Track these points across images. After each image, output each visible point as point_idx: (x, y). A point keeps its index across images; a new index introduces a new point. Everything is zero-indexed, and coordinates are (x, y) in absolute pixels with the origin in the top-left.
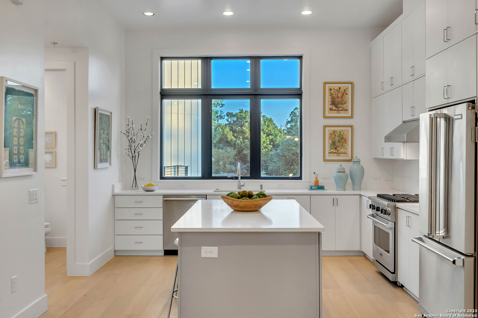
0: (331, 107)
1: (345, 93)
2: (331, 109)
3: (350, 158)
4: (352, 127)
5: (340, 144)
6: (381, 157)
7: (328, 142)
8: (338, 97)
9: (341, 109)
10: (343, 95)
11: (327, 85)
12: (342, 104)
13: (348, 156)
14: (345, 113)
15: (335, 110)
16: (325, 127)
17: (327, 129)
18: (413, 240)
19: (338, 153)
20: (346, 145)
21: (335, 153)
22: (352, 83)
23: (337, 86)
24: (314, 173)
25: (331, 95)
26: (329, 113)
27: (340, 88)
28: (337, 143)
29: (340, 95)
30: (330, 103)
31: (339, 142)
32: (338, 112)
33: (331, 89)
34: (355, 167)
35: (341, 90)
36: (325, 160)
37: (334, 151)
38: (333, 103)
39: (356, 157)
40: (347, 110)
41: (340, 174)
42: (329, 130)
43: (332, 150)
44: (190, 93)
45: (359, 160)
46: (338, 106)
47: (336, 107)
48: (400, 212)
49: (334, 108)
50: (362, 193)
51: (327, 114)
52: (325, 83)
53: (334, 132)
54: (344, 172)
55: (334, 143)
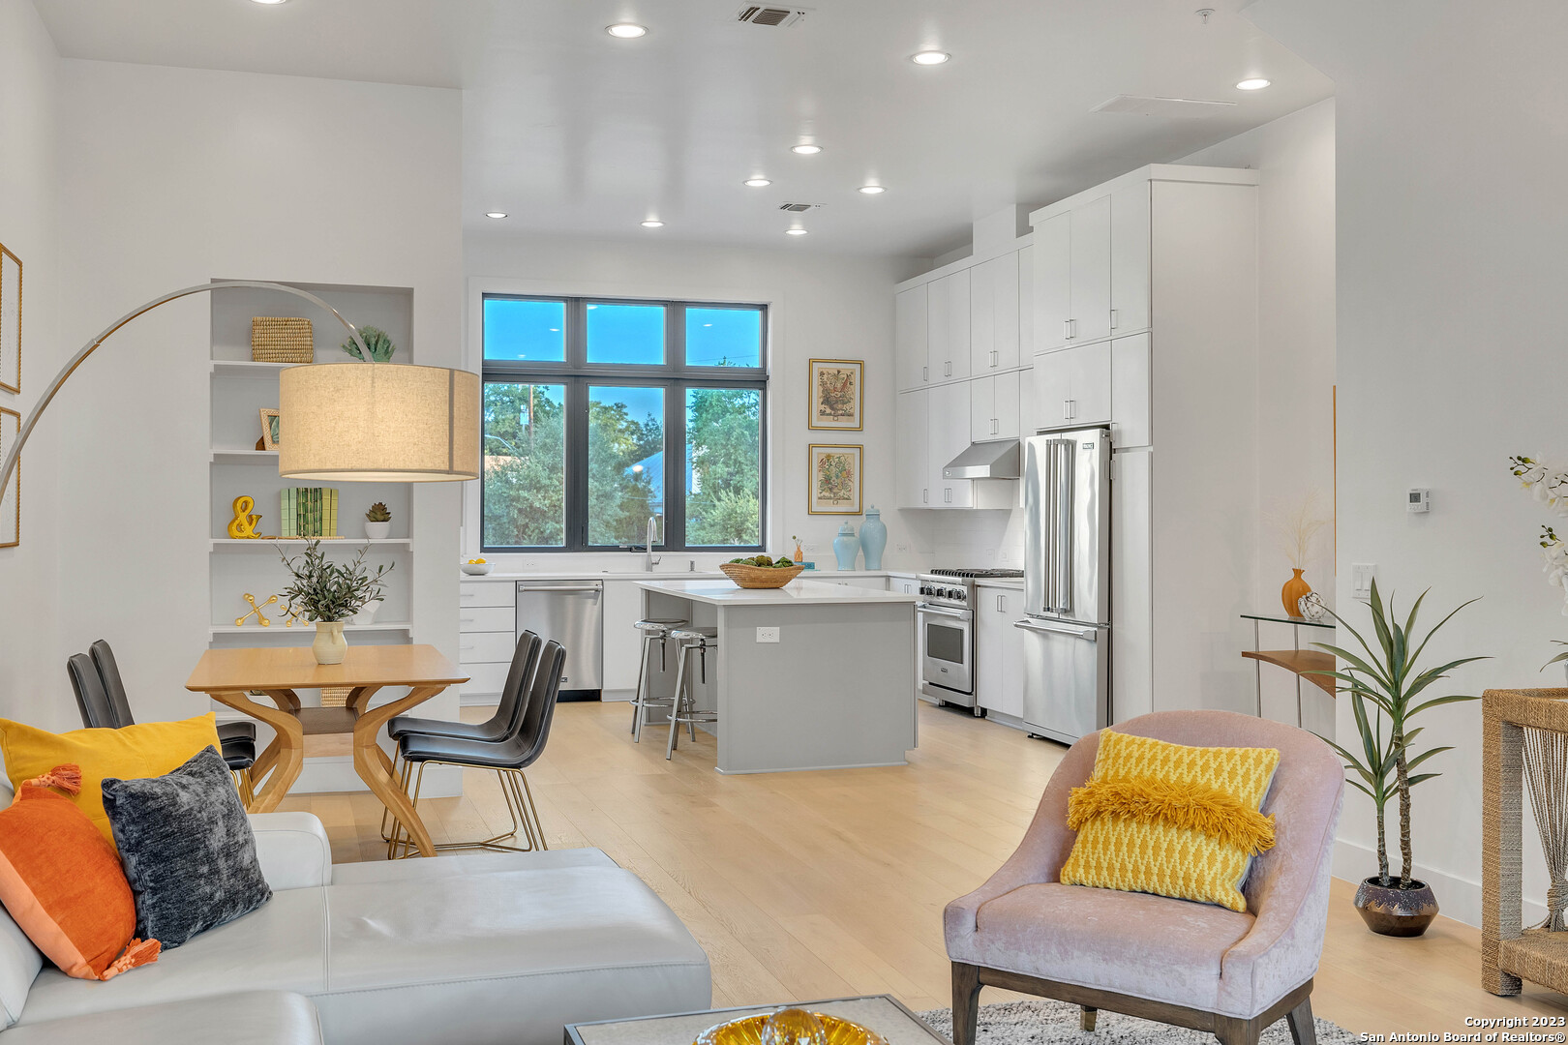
0: (823, 409)
1: (847, 382)
2: (823, 413)
3: (856, 508)
4: (860, 448)
5: (839, 481)
6: (925, 506)
7: (817, 477)
8: (835, 389)
9: (841, 412)
10: (845, 385)
11: (816, 366)
12: (844, 403)
13: (853, 505)
14: (848, 421)
15: (830, 414)
16: (811, 447)
17: (815, 451)
18: (1016, 626)
19: (837, 499)
20: (850, 483)
21: (830, 498)
22: (861, 363)
23: (833, 368)
24: (794, 538)
25: (823, 384)
26: (818, 420)
27: (839, 372)
28: (834, 478)
29: (839, 385)
30: (821, 400)
31: (837, 477)
32: (836, 418)
33: (822, 374)
34: (871, 526)
35: (842, 376)
36: (811, 513)
37: (827, 494)
38: (826, 401)
39: (873, 507)
40: (851, 415)
41: (845, 538)
42: (818, 453)
43: (824, 493)
44: (534, 370)
45: (878, 511)
46: (835, 406)
47: (832, 408)
48: (983, 594)
49: (828, 411)
50: (890, 573)
51: (815, 423)
52: (811, 362)
53: (829, 457)
54: (852, 535)
55: (827, 480)
